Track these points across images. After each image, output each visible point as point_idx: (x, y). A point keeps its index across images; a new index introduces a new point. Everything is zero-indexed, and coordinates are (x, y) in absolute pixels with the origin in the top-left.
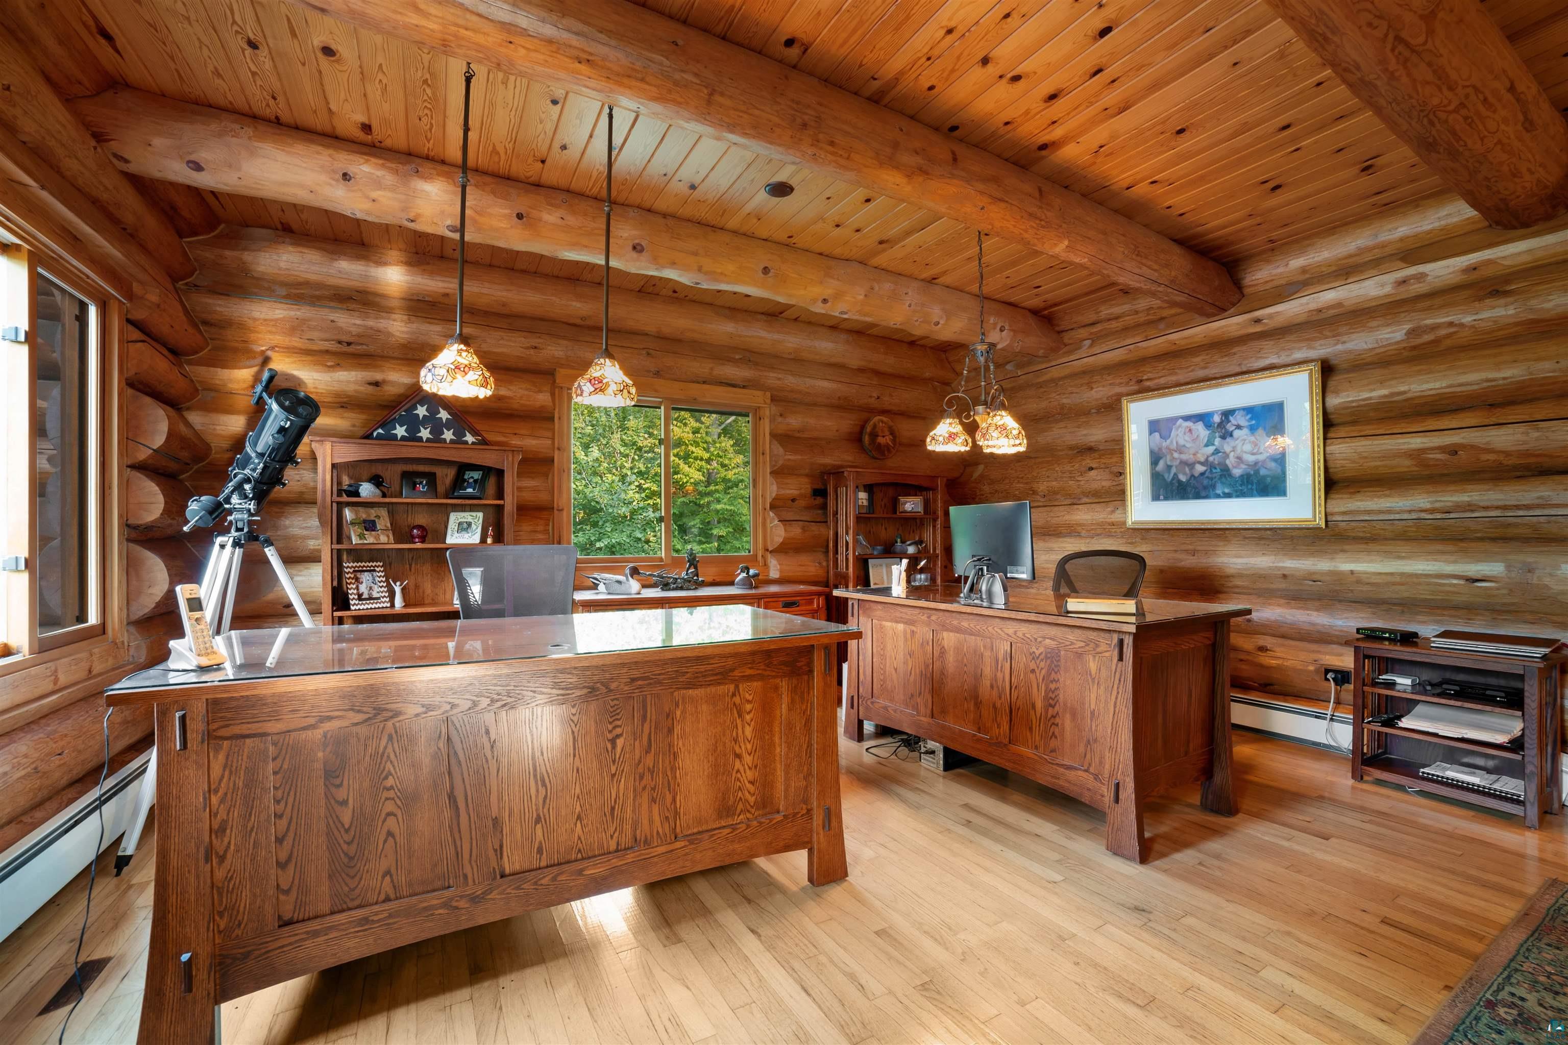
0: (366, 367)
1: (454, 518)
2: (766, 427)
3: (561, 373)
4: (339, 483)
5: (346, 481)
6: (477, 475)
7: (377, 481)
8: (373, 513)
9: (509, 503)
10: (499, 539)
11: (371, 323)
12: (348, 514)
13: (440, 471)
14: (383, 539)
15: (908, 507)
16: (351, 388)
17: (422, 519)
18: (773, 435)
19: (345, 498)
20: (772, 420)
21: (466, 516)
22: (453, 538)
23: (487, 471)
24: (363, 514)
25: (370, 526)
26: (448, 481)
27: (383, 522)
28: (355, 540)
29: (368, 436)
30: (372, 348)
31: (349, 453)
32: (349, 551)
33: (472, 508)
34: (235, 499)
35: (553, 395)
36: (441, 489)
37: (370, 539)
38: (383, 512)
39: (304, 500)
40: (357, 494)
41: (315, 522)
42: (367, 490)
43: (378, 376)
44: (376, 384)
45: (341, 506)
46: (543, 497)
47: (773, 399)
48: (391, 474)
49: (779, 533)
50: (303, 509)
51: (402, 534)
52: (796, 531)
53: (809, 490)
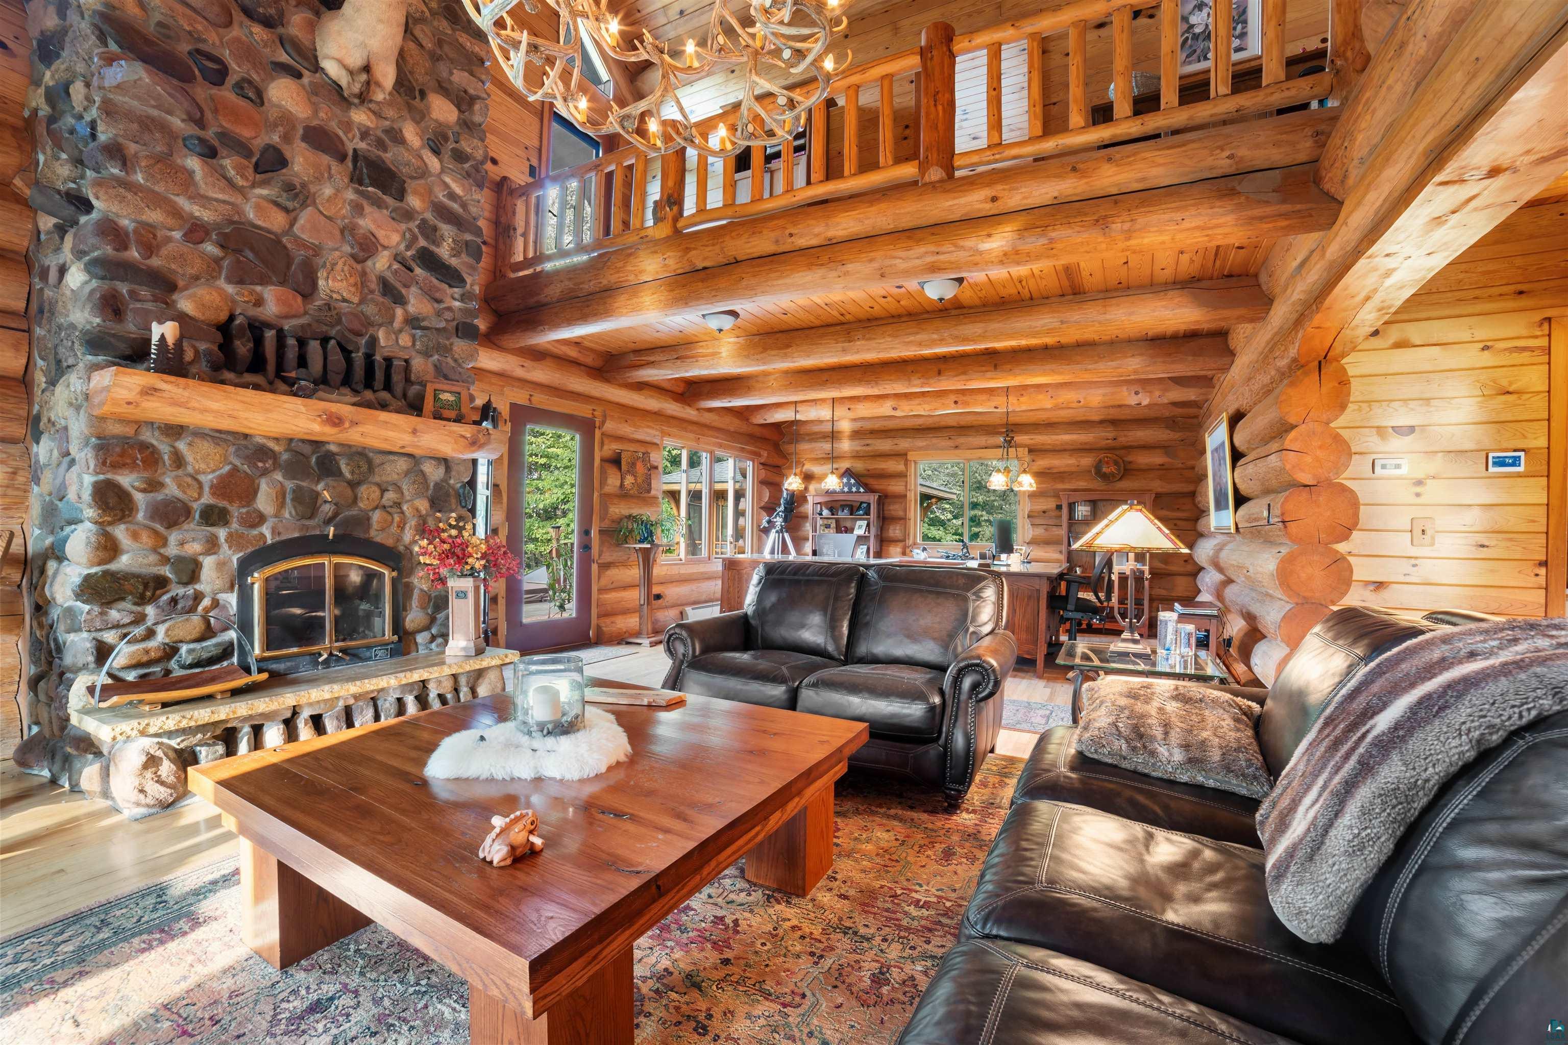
1: (857, 524)
3: (911, 455)
4: (816, 510)
6: (865, 505)
7: (829, 509)
8: (829, 522)
9: (872, 517)
12: (819, 522)
14: (833, 532)
17: (845, 524)
19: (817, 516)
20: (1030, 464)
21: (861, 523)
22: (856, 532)
23: (867, 503)
24: (826, 522)
25: (828, 527)
27: (832, 526)
28: (822, 533)
31: (820, 498)
33: (863, 519)
34: (777, 518)
35: (906, 465)
37: (828, 532)
38: (833, 521)
40: (822, 514)
42: (826, 512)
44: (837, 469)
45: (816, 520)
46: (901, 513)
47: (1030, 451)
48: (837, 507)
49: (1030, 532)
51: (839, 530)
52: (1040, 531)
53: (1054, 506)
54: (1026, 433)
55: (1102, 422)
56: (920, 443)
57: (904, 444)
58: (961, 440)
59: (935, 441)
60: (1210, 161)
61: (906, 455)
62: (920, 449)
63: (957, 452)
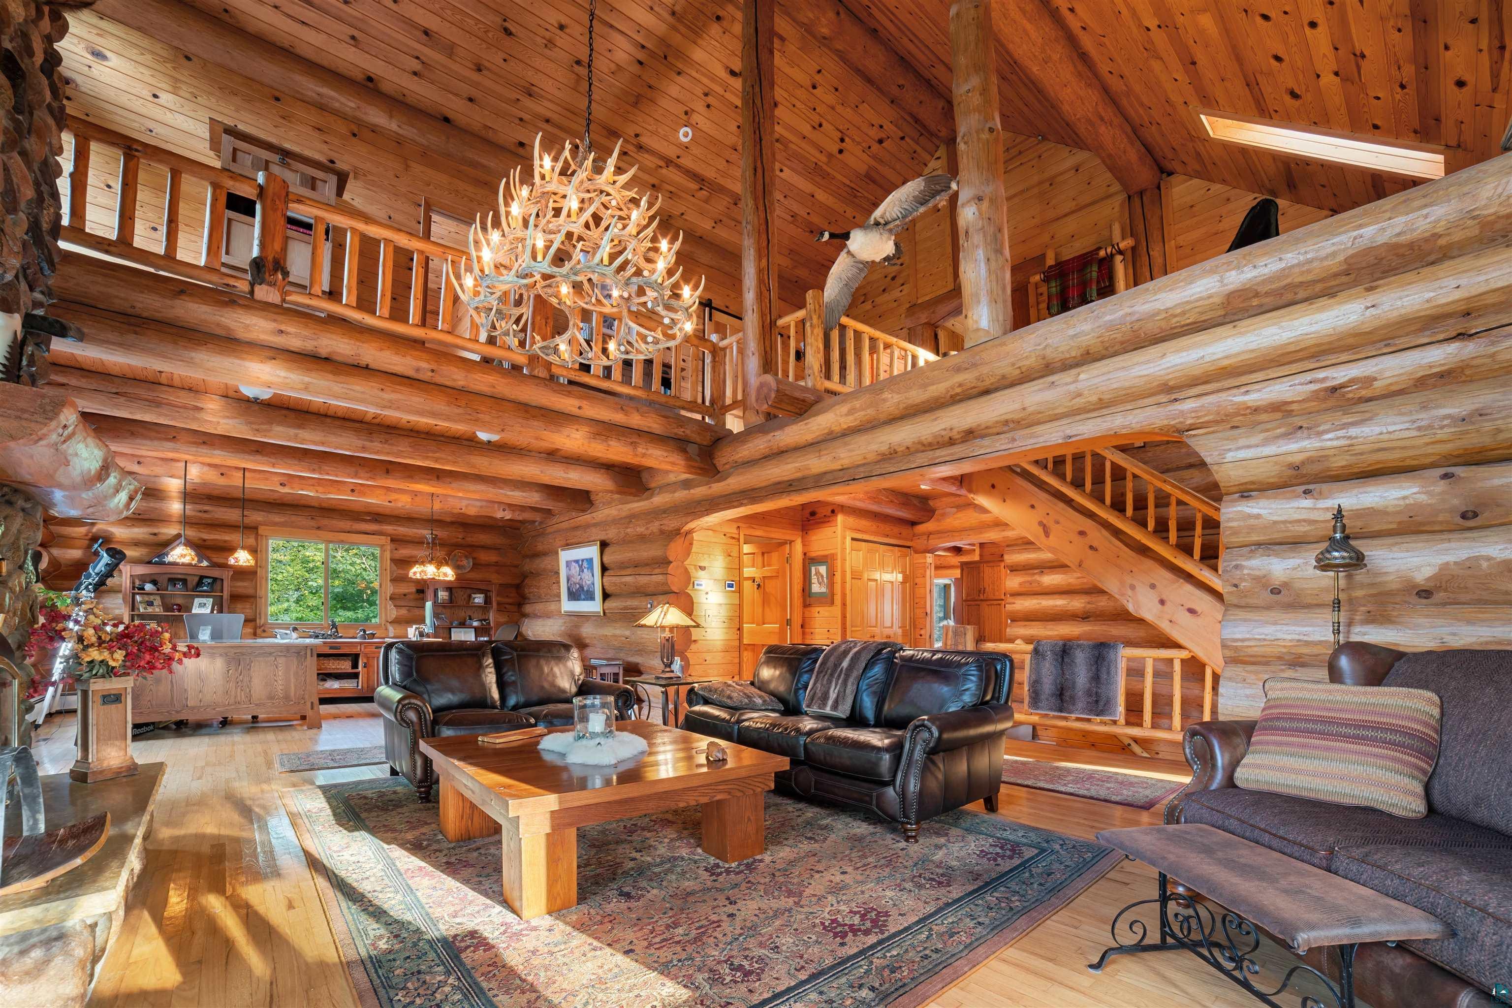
0: (149, 526)
1: (197, 601)
2: (388, 555)
3: (262, 530)
4: (134, 583)
5: (137, 583)
6: (209, 581)
7: (154, 582)
8: (152, 598)
9: (226, 595)
10: (221, 611)
11: (152, 505)
12: (138, 598)
13: (189, 578)
14: (157, 610)
15: (476, 600)
16: (140, 537)
17: (179, 601)
18: (391, 560)
19: (136, 591)
20: (391, 552)
21: (204, 600)
22: (195, 610)
23: (215, 579)
24: (146, 598)
25: (150, 604)
26: (194, 583)
27: (158, 601)
28: (142, 610)
29: (150, 562)
30: (152, 516)
31: (141, 570)
32: (138, 615)
33: (207, 597)
34: (84, 592)
35: (256, 539)
36: (190, 586)
37: (150, 610)
38: (158, 598)
39: (115, 591)
40: (143, 589)
41: (121, 601)
42: (149, 587)
43: (156, 531)
44: (155, 534)
45: (134, 595)
46: (250, 591)
47: (392, 540)
48: (163, 580)
49: (393, 613)
50: (113, 595)
51: (167, 607)
52: (403, 612)
53: (414, 590)
54: (390, 524)
55: (452, 523)
56: (277, 518)
57: (255, 517)
58: (325, 522)
59: (294, 518)
60: (676, 431)
61: (256, 528)
62: (275, 524)
63: (319, 532)
